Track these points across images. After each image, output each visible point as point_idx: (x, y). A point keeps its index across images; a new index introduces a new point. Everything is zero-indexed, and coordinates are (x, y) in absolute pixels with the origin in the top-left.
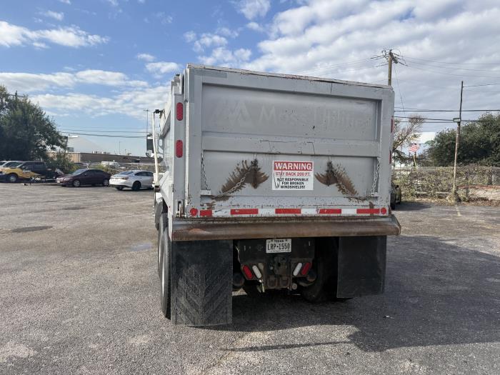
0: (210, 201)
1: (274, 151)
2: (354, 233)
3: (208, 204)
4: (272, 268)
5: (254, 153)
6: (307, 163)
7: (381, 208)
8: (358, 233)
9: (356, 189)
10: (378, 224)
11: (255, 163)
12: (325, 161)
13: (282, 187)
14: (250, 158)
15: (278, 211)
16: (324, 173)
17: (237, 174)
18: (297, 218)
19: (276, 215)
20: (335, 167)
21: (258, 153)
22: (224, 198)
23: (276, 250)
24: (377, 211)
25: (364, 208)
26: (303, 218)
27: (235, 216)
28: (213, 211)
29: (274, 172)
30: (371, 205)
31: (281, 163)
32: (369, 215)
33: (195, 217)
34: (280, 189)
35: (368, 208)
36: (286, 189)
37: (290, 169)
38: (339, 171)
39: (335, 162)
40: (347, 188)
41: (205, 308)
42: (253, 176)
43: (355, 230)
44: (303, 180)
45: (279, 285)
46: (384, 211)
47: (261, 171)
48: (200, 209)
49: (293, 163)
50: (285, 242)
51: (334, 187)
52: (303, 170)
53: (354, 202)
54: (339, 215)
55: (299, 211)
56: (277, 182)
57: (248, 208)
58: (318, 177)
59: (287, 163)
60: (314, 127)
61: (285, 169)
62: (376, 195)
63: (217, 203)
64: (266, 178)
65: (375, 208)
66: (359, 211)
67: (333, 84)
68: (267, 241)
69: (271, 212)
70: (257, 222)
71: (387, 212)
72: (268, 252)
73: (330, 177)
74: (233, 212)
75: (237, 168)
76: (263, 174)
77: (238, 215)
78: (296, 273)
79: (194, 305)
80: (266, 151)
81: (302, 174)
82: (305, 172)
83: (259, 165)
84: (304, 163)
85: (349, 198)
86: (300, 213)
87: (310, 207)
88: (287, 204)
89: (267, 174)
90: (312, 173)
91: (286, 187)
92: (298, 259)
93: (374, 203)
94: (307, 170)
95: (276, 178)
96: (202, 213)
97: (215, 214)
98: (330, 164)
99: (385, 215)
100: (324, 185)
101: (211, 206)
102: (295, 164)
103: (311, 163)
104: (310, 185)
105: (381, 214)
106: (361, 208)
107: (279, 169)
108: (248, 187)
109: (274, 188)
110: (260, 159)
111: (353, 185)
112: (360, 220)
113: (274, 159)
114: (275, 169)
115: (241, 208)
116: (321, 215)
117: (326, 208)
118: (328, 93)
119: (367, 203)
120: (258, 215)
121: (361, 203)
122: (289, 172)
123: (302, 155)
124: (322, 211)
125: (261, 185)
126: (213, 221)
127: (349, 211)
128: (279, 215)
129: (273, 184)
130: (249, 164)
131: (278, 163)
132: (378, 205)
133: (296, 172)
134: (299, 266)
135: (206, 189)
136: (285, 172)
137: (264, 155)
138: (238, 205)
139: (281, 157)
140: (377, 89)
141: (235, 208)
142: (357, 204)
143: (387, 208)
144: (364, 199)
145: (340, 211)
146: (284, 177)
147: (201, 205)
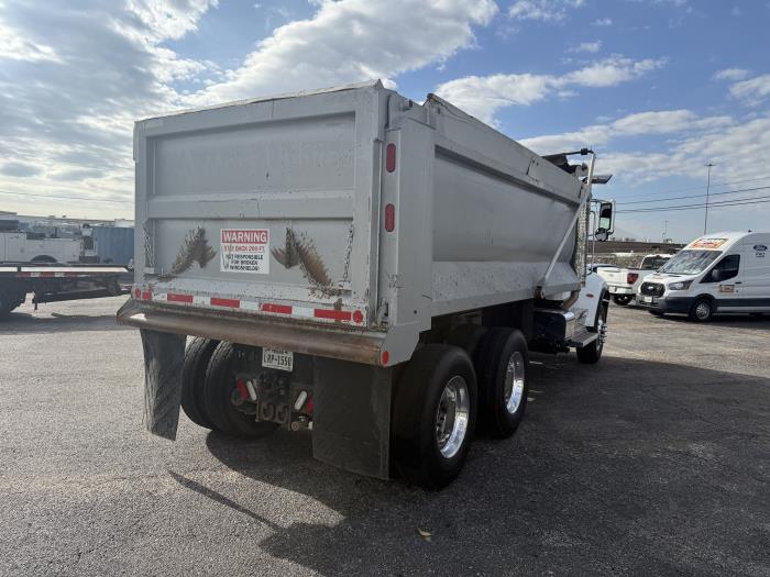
0: (153, 282)
3: (150, 285)
6: (261, 232)
7: (353, 311)
9: (329, 275)
11: (202, 232)
12: (282, 228)
13: (232, 267)
14: (195, 226)
15: (214, 301)
16: (284, 247)
17: (185, 248)
18: (233, 314)
19: (212, 307)
20: (299, 238)
21: (205, 219)
22: (168, 278)
23: (273, 365)
24: (347, 316)
25: (325, 308)
26: (242, 314)
27: (171, 302)
28: (153, 294)
29: (223, 245)
30: (338, 305)
31: (229, 232)
32: (333, 321)
33: (139, 299)
34: (229, 270)
35: (332, 308)
36: (234, 271)
37: (241, 242)
38: (304, 244)
39: (298, 228)
40: (317, 275)
42: (200, 252)
44: (256, 257)
46: (358, 316)
47: (208, 244)
48: (142, 290)
49: (243, 232)
50: (285, 355)
51: (297, 271)
52: (257, 242)
53: (316, 297)
54: (288, 316)
55: (236, 304)
56: (226, 260)
57: (183, 293)
58: (275, 254)
59: (237, 232)
60: (268, 175)
61: (234, 242)
62: (346, 286)
63: (159, 285)
64: (214, 254)
65: (344, 309)
66: (318, 313)
67: (275, 102)
71: (365, 319)
72: (264, 365)
73: (293, 255)
74: (169, 297)
75: (186, 241)
76: (211, 248)
77: (174, 302)
78: (298, 405)
81: (255, 249)
82: (258, 245)
83: (207, 236)
84: (257, 232)
85: (313, 290)
86: (238, 306)
87: (250, 299)
88: (227, 290)
89: (214, 249)
90: (267, 247)
91: (237, 268)
92: (301, 385)
93: (343, 302)
94: (261, 242)
95: (225, 254)
96: (145, 295)
97: (154, 298)
98: (290, 234)
99: (361, 324)
100: (283, 267)
101: (151, 289)
102: (245, 234)
103: (266, 232)
104: (264, 266)
105: (353, 323)
106: (320, 307)
107: (228, 242)
108: (196, 265)
109: (223, 270)
110: (208, 226)
111: (325, 268)
113: (222, 228)
114: (223, 241)
115: (178, 292)
116: (264, 313)
117: (272, 302)
119: (334, 299)
120: (195, 305)
121: (324, 300)
122: (239, 245)
124: (266, 307)
125: (209, 263)
127: (304, 311)
128: (216, 307)
129: (222, 263)
130: (196, 234)
131: (226, 232)
132: (349, 305)
133: (248, 245)
134: (303, 397)
135: (148, 266)
136: (234, 245)
137: (211, 223)
138: (174, 289)
139: (230, 223)
140: (345, 92)
141: (172, 292)
142: (318, 300)
143: (364, 313)
144: (332, 294)
145: (289, 310)
146: (234, 253)
147: (144, 286)
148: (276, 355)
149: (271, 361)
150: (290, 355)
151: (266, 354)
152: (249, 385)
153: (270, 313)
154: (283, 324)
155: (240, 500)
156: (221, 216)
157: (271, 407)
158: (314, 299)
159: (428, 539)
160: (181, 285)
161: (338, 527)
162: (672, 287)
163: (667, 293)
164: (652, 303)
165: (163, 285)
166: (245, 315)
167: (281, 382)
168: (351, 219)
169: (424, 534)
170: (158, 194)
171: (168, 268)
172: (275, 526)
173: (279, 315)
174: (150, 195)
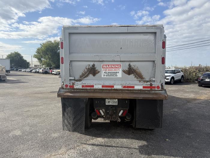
0: (73, 82)
1: (101, 60)
2: (141, 98)
3: (72, 83)
4: (108, 111)
5: (93, 61)
6: (118, 65)
7: (156, 86)
8: (143, 98)
9: (144, 76)
10: (156, 94)
11: (94, 65)
12: (127, 64)
13: (106, 76)
14: (92, 64)
15: (103, 86)
16: (127, 69)
17: (86, 70)
19: (102, 88)
20: (133, 66)
21: (95, 61)
22: (80, 80)
23: (110, 104)
24: (155, 87)
25: (146, 86)
26: (114, 90)
27: (84, 88)
28: (74, 86)
29: (102, 69)
30: (151, 85)
31: (105, 65)
32: (150, 89)
33: (67, 88)
34: (105, 77)
35: (149, 86)
37: (110, 68)
38: (135, 68)
39: (132, 64)
40: (139, 76)
41: (73, 125)
42: (93, 71)
43: (141, 96)
44: (117, 72)
45: (111, 119)
46: (158, 87)
47: (96, 69)
48: (69, 85)
49: (111, 65)
50: (114, 100)
51: (132, 76)
52: (117, 68)
53: (142, 83)
54: (133, 89)
55: (113, 87)
56: (104, 74)
57: (90, 85)
58: (124, 71)
59: (108, 65)
60: (121, 48)
61: (107, 68)
62: (154, 79)
63: (76, 83)
64: (99, 72)
65: (153, 86)
66: (144, 87)
67: (129, 27)
68: (106, 99)
69: (100, 87)
70: (96, 91)
71: (160, 88)
72: (106, 104)
73: (130, 71)
74: (83, 86)
75: (86, 68)
76: (97, 70)
77: (85, 88)
78: (120, 114)
79: (69, 124)
80: (98, 60)
81: (116, 70)
82: (117, 69)
83: (95, 67)
84: (117, 65)
85: (140, 81)
86: (114, 87)
87: (118, 85)
88: (107, 83)
89: (99, 70)
90: (121, 70)
91: (108, 76)
92: (121, 108)
93: (153, 84)
94: (118, 68)
95: (104, 72)
96: (70, 86)
97: (75, 87)
98: (130, 65)
99: (159, 89)
100: (128, 75)
101: (73, 84)
102: (112, 66)
103: (120, 65)
104: (120, 75)
105: (156, 89)
106: (145, 86)
107: (105, 68)
108: (91, 76)
109: (102, 76)
110: (96, 63)
111: (142, 75)
112: (147, 92)
113: (102, 64)
114: (103, 68)
115: (87, 85)
116: (124, 89)
117: (127, 85)
118: (126, 32)
119: (149, 83)
120: (94, 88)
121: (145, 83)
123: (114, 61)
124: (124, 87)
125: (97, 75)
126: (77, 90)
127: (139, 87)
128: (104, 88)
129: (102, 74)
130: (91, 66)
131: (104, 65)
132: (155, 84)
133: (113, 69)
134: (122, 112)
135: (71, 76)
136: (108, 69)
137: (98, 62)
139: (104, 62)
140: (153, 27)
141: (84, 85)
142: (143, 84)
143: (160, 86)
144: (147, 82)
145: (133, 87)
146: (107, 71)
147: (70, 83)
148: (111, 101)
149: (109, 102)
151: (107, 101)
152: (101, 111)
153: (126, 89)
159: (169, 141)
160: (87, 82)
161: (147, 144)
165: (79, 83)
166: (117, 90)
168: (154, 61)
169: (167, 140)
172: (136, 149)
174: (70, 53)
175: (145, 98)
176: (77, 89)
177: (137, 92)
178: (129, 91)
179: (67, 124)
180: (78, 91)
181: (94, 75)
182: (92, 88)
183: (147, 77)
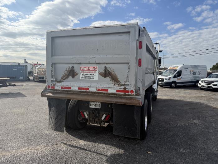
1: (78, 62)
2: (114, 102)
3: (54, 84)
5: (72, 63)
6: (95, 67)
7: (130, 90)
8: (115, 102)
9: (119, 80)
10: (131, 99)
11: (73, 67)
12: (103, 66)
13: (84, 78)
14: (71, 66)
15: (79, 88)
16: (103, 72)
17: (66, 72)
18: (87, 92)
19: (78, 90)
20: (108, 69)
21: (74, 63)
22: (60, 82)
23: (94, 107)
24: (128, 92)
25: (120, 89)
26: (89, 92)
27: (62, 89)
28: (55, 87)
29: (81, 71)
30: (125, 88)
31: (83, 67)
32: (123, 93)
33: (49, 89)
34: (83, 79)
35: (123, 90)
37: (87, 70)
38: (110, 71)
39: (108, 66)
40: (115, 79)
41: (55, 124)
42: (72, 73)
43: (114, 101)
44: (93, 75)
46: (132, 91)
47: (75, 71)
49: (88, 67)
50: (97, 104)
51: (108, 79)
52: (93, 70)
54: (107, 92)
55: (88, 89)
56: (82, 76)
57: (67, 86)
58: (100, 74)
59: (86, 67)
60: (97, 50)
61: (85, 70)
62: (127, 83)
63: (57, 84)
64: (77, 74)
65: (127, 90)
66: (117, 91)
67: (102, 28)
69: (76, 89)
70: (75, 93)
71: (134, 93)
72: (90, 107)
73: (106, 74)
75: (66, 70)
76: (76, 72)
77: (64, 89)
78: (103, 119)
81: (93, 72)
82: (94, 71)
83: (74, 68)
84: (93, 67)
85: (115, 84)
87: (93, 87)
88: (84, 85)
90: (97, 72)
91: (86, 78)
92: (104, 112)
93: (126, 88)
94: (95, 70)
95: (82, 74)
96: (52, 87)
97: (56, 88)
98: (105, 67)
99: (133, 94)
100: (103, 78)
101: (54, 85)
102: (89, 68)
103: (97, 67)
104: (96, 77)
105: (130, 93)
106: (118, 89)
107: (82, 70)
108: (70, 77)
109: (81, 78)
110: (75, 66)
111: (118, 77)
113: (80, 66)
114: (81, 70)
116: (98, 92)
118: (100, 33)
119: (123, 87)
120: (72, 90)
121: (120, 87)
122: (87, 71)
123: (90, 63)
124: (99, 90)
125: (75, 77)
127: (112, 91)
128: (80, 90)
129: (80, 76)
130: (70, 68)
131: (82, 67)
132: (128, 88)
133: (90, 71)
134: (104, 116)
135: (52, 78)
137: (76, 64)
138: (64, 85)
139: (83, 64)
140: (126, 26)
142: (117, 87)
143: (134, 91)
144: (122, 85)
145: (107, 90)
146: (85, 73)
147: (51, 84)
148: (94, 104)
149: (93, 106)
150: (100, 104)
151: (91, 103)
152: (85, 113)
153: (100, 92)
154: (103, 95)
155: (89, 149)
156: (81, 62)
157: (93, 120)
158: (116, 87)
159: (151, 154)
160: (66, 84)
161: (123, 154)
162: (166, 79)
163: (165, 81)
164: (161, 84)
165: (59, 84)
167: (97, 112)
168: (129, 63)
169: (149, 153)
170: (55, 55)
171: (59, 78)
172: (106, 156)
173: (103, 92)
174: (52, 56)
175: (118, 102)
176: (57, 90)
177: (113, 95)
178: (105, 95)
179: (51, 122)
180: (58, 92)
181: (73, 77)
182: (70, 90)
183: (122, 80)
